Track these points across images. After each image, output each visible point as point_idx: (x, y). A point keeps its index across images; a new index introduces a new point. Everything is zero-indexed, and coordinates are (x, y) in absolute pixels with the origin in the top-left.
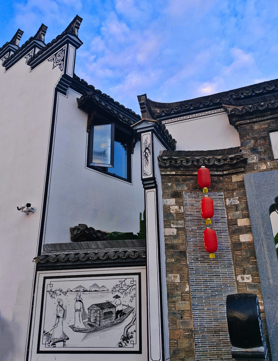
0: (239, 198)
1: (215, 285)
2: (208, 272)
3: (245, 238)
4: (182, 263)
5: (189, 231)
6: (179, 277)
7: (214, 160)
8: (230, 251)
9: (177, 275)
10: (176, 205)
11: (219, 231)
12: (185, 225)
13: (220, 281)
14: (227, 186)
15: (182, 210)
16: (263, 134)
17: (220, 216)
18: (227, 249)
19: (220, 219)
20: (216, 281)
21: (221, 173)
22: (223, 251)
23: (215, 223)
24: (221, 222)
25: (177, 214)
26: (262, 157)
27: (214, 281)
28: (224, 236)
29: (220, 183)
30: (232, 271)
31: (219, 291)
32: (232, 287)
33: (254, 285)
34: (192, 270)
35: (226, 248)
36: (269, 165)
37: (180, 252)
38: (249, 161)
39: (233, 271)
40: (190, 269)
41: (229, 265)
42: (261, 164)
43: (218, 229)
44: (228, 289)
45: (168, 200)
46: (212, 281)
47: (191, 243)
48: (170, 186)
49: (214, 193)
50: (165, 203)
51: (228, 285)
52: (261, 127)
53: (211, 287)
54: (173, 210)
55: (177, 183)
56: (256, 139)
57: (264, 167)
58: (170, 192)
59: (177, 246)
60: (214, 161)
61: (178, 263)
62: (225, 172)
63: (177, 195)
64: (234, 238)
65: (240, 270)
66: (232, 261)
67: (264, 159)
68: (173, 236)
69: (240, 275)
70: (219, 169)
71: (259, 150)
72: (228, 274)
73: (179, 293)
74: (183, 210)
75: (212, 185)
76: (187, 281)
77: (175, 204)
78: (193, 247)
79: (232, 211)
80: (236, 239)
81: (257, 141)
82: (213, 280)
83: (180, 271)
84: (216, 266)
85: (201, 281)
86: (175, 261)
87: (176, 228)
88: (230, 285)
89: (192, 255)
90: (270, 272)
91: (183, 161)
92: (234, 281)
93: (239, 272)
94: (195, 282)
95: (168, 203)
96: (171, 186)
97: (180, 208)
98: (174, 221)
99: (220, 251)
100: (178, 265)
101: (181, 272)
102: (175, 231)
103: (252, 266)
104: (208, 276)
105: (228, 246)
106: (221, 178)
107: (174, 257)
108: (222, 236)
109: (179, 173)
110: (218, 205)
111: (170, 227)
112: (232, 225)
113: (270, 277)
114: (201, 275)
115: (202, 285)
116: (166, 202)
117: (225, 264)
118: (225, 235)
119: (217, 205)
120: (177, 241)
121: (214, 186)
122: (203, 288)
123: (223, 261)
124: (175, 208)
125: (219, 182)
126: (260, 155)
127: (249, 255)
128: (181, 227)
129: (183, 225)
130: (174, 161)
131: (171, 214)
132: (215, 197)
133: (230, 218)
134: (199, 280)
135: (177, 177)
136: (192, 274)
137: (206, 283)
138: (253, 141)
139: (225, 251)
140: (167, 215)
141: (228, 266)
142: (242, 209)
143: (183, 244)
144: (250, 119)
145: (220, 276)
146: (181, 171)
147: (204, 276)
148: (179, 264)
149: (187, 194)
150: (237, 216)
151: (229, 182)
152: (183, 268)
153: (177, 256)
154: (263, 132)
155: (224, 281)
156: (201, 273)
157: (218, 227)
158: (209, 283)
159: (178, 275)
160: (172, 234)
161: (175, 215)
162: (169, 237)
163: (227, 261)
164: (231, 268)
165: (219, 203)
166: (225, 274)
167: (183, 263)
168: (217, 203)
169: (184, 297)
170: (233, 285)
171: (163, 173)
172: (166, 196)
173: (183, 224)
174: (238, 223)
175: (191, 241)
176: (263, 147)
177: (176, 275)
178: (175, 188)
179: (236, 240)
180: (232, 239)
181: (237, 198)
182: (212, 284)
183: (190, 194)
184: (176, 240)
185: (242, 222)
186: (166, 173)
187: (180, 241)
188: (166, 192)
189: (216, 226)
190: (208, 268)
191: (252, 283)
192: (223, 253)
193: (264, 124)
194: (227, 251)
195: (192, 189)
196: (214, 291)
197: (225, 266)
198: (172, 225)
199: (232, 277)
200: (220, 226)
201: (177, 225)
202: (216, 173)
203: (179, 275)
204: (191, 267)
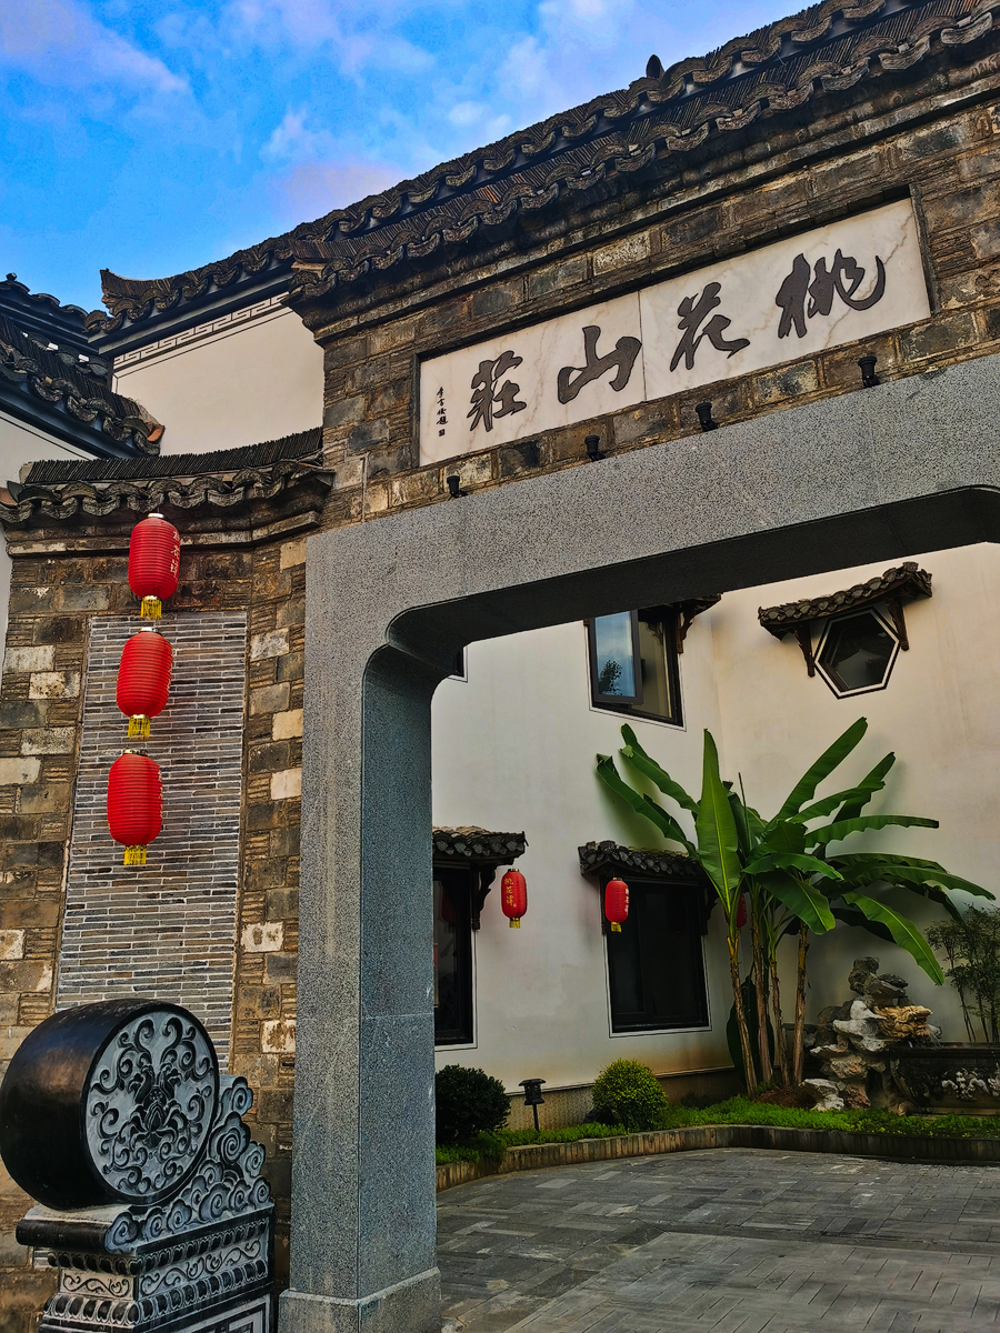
0: (290, 631)
1: (155, 966)
2: (138, 917)
3: (284, 785)
4: (39, 889)
5: (92, 766)
6: (20, 940)
7: (205, 486)
8: (236, 837)
9: (14, 931)
10: (54, 671)
11: (207, 761)
12: (75, 742)
13: (177, 951)
14: (261, 586)
15: (74, 689)
16: (399, 369)
17: (219, 705)
18: (225, 831)
19: (219, 717)
20: (161, 952)
21: (241, 538)
22: (210, 838)
23: (198, 730)
24: (220, 729)
25: (54, 702)
26: (379, 462)
27: (154, 952)
28: (222, 779)
29: (240, 576)
30: (230, 910)
31: (166, 987)
32: (219, 970)
33: (285, 960)
34: (76, 914)
35: (222, 825)
36: (398, 494)
37: (41, 846)
38: (340, 485)
39: (234, 910)
40: (68, 907)
41: (222, 889)
42: (374, 493)
43: (205, 754)
44: (203, 978)
45: (25, 651)
46: (147, 952)
47: (89, 812)
48: (43, 599)
49: (212, 617)
50: (13, 665)
51: (205, 964)
52: (393, 339)
53: (137, 974)
54: (39, 690)
55: (70, 584)
56: (370, 392)
57: (380, 504)
58: (38, 620)
59: (31, 824)
60: (207, 489)
61: (26, 890)
62: (258, 534)
63: (62, 632)
64: (254, 787)
65: (253, 906)
66: (236, 875)
67: (385, 471)
68: (22, 787)
69: (253, 926)
70: (234, 523)
71: (376, 437)
72: (215, 921)
73: (12, 996)
74: (77, 687)
75: (208, 586)
76: (49, 955)
77: (50, 667)
78: (96, 824)
79: (265, 683)
80: (260, 789)
81: (373, 401)
82: (150, 945)
83: (27, 917)
84: (171, 895)
85: (105, 954)
86: (16, 881)
87: (38, 756)
88: (211, 963)
89: (87, 857)
90: (330, 911)
91: (86, 500)
92: (233, 949)
93: (252, 913)
94: (81, 955)
95: (25, 665)
96: (49, 600)
97: (67, 682)
98: (36, 730)
99: (198, 839)
100: (25, 896)
101: (30, 922)
102: (33, 768)
103: (292, 889)
104: (136, 932)
105: (233, 818)
106: (246, 558)
107: (16, 866)
108: (216, 779)
109: (81, 545)
110: (219, 662)
111: (16, 753)
112: (257, 737)
113: (330, 930)
114: (108, 928)
115: (107, 965)
116: (16, 662)
117: (210, 886)
118: (227, 779)
119: (214, 663)
120: (33, 805)
121: (216, 588)
122: (108, 976)
123: (201, 873)
124: (50, 683)
125: (234, 573)
126: (376, 456)
127: (287, 850)
128: (61, 751)
129: (67, 746)
130: (47, 500)
131: (29, 703)
132: (213, 633)
133: (252, 712)
134: (99, 947)
135: (75, 564)
136: (74, 928)
137: (124, 961)
138: (361, 403)
139: (217, 839)
140: (15, 708)
141: (220, 893)
142: (291, 676)
143: (54, 817)
144: (359, 312)
145: (180, 929)
146: (88, 536)
147: (118, 932)
148: (29, 893)
149: (106, 626)
150: (275, 703)
151: (270, 572)
152: (42, 908)
153: (28, 862)
154: (397, 360)
155: (193, 950)
156: (109, 922)
157: (206, 748)
158: (135, 960)
159: (18, 932)
160: (20, 781)
161: (42, 709)
162: (8, 791)
163: (220, 872)
164: (229, 899)
165: (224, 656)
166: (200, 922)
167: (43, 889)
168: (218, 656)
169: (27, 1013)
170: (224, 963)
171: (19, 550)
172: (21, 637)
173: (70, 742)
174: (274, 730)
175: (92, 805)
176: (387, 422)
177: (10, 931)
178: (64, 606)
179: (259, 795)
180: (249, 791)
181: (285, 630)
182: (145, 964)
183: (119, 625)
184: (32, 800)
185: (286, 726)
186: (29, 551)
187: (46, 805)
188: (21, 623)
189: (200, 743)
190: (141, 903)
191: (283, 955)
192: (206, 845)
193: (406, 328)
194: (223, 838)
195: (128, 604)
196: (150, 988)
197: (207, 893)
198: (26, 748)
199: (224, 935)
200: (216, 742)
201: (45, 744)
202: (224, 539)
203: (20, 933)
204: (75, 900)
